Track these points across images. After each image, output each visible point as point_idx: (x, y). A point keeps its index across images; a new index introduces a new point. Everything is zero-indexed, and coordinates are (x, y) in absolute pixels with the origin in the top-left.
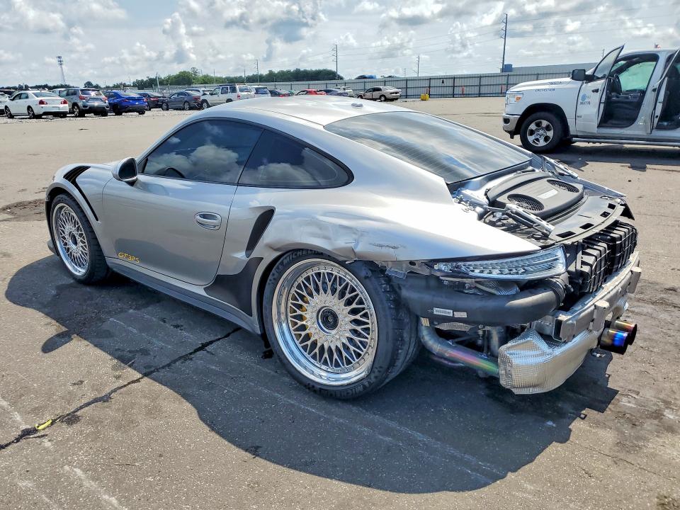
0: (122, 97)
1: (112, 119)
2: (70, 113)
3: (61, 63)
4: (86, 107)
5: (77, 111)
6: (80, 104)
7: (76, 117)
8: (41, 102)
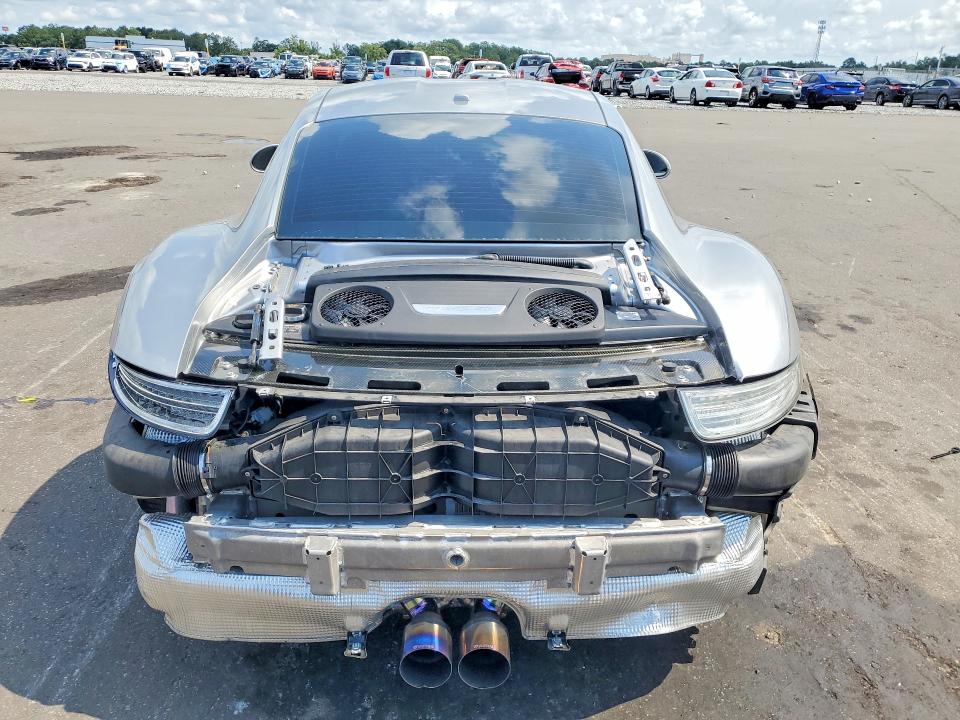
0: (826, 82)
1: (802, 114)
2: (742, 100)
3: (821, 31)
4: (767, 93)
5: (753, 98)
6: (760, 90)
7: (750, 107)
8: (709, 84)
